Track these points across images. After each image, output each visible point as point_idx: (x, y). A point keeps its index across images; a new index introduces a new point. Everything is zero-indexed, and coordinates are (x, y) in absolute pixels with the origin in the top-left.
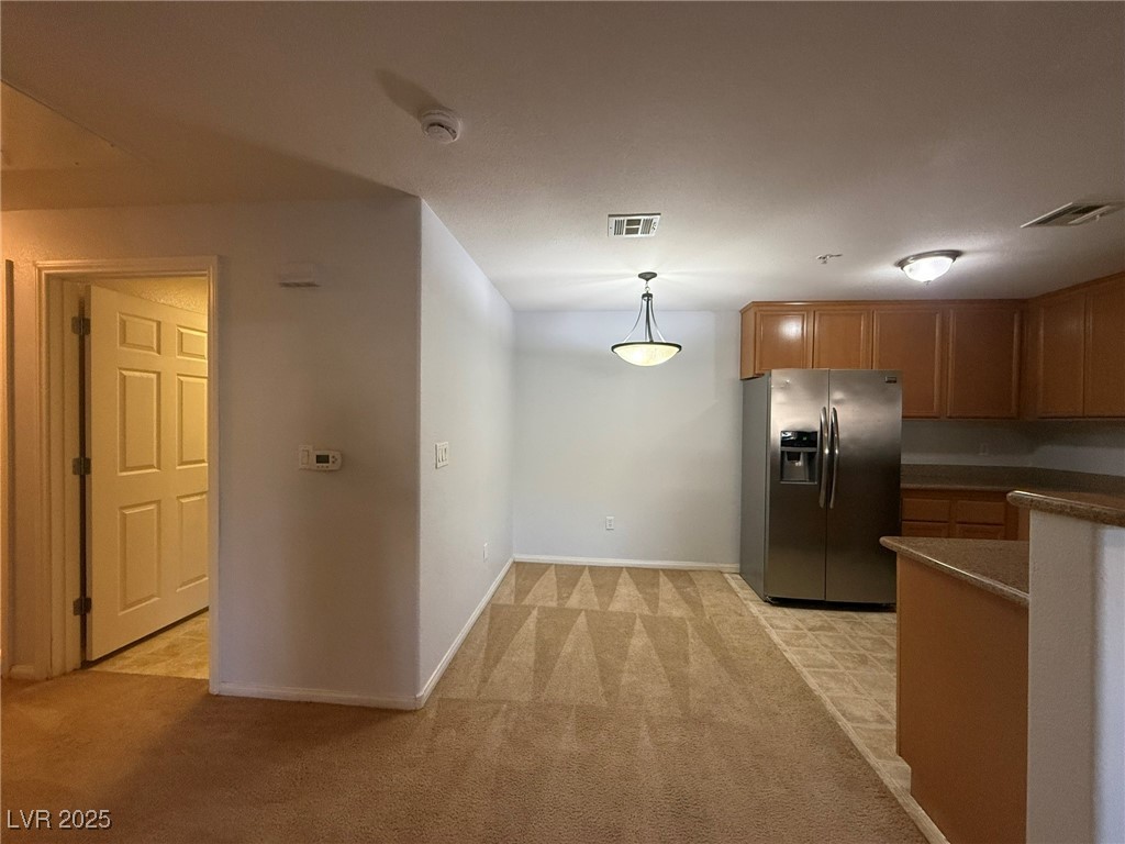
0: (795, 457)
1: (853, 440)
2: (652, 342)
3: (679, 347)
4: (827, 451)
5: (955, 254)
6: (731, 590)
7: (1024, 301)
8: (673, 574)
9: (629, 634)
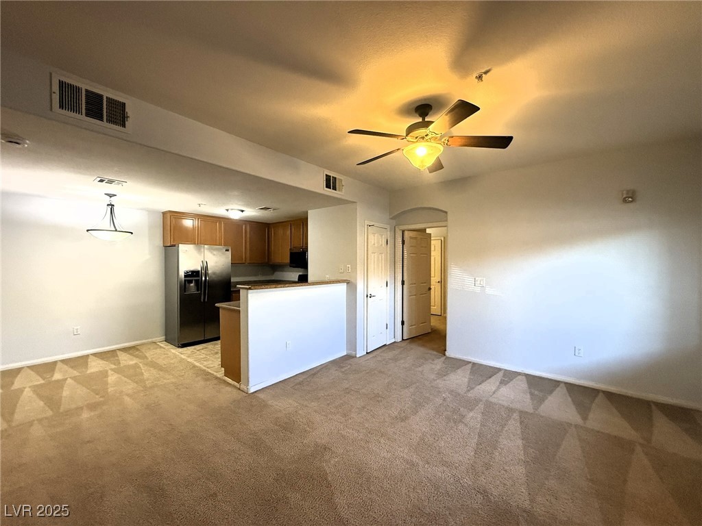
0: (190, 282)
1: (214, 273)
2: (116, 230)
3: (132, 233)
4: (204, 279)
5: (242, 211)
6: (161, 347)
7: (269, 224)
8: (124, 350)
9: (107, 376)
